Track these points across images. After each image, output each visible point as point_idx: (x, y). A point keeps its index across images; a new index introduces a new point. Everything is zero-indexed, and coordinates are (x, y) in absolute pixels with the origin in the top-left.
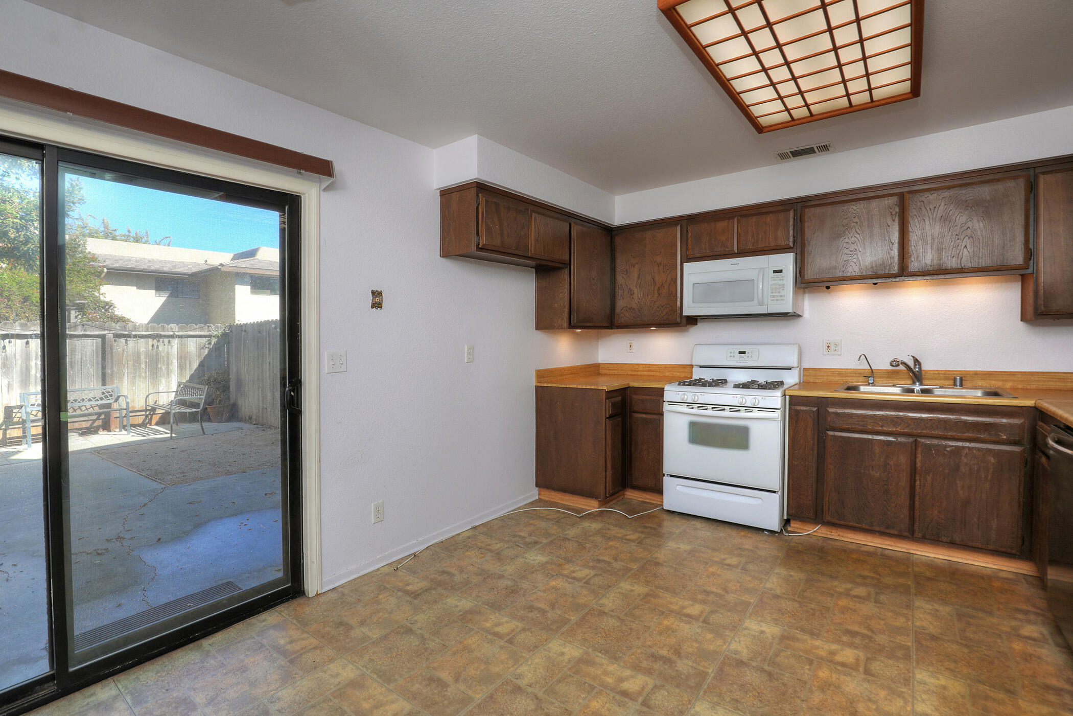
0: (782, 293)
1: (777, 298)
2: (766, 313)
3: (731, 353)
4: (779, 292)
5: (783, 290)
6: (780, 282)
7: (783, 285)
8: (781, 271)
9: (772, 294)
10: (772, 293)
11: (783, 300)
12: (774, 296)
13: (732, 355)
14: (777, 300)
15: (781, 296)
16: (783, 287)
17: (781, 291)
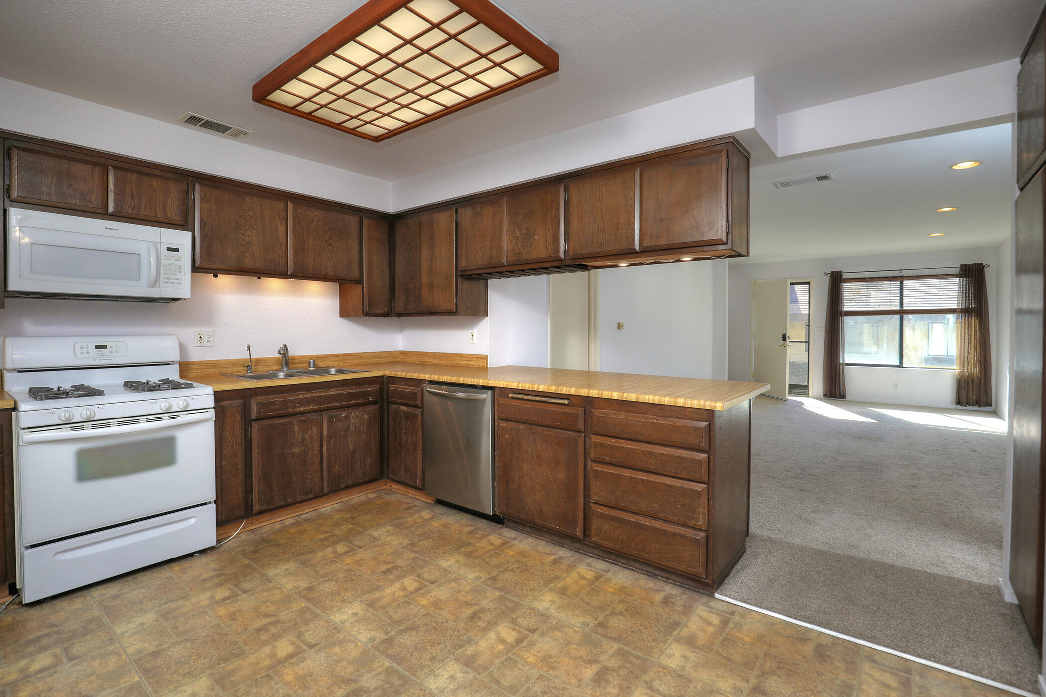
0: (178, 275)
1: (173, 281)
2: (159, 297)
3: (82, 348)
4: (175, 274)
5: (180, 272)
6: (176, 263)
7: (180, 266)
8: (177, 250)
9: (165, 276)
10: (166, 274)
11: (180, 284)
12: (168, 278)
13: (85, 350)
14: (173, 283)
15: (177, 279)
16: (180, 269)
17: (178, 274)
